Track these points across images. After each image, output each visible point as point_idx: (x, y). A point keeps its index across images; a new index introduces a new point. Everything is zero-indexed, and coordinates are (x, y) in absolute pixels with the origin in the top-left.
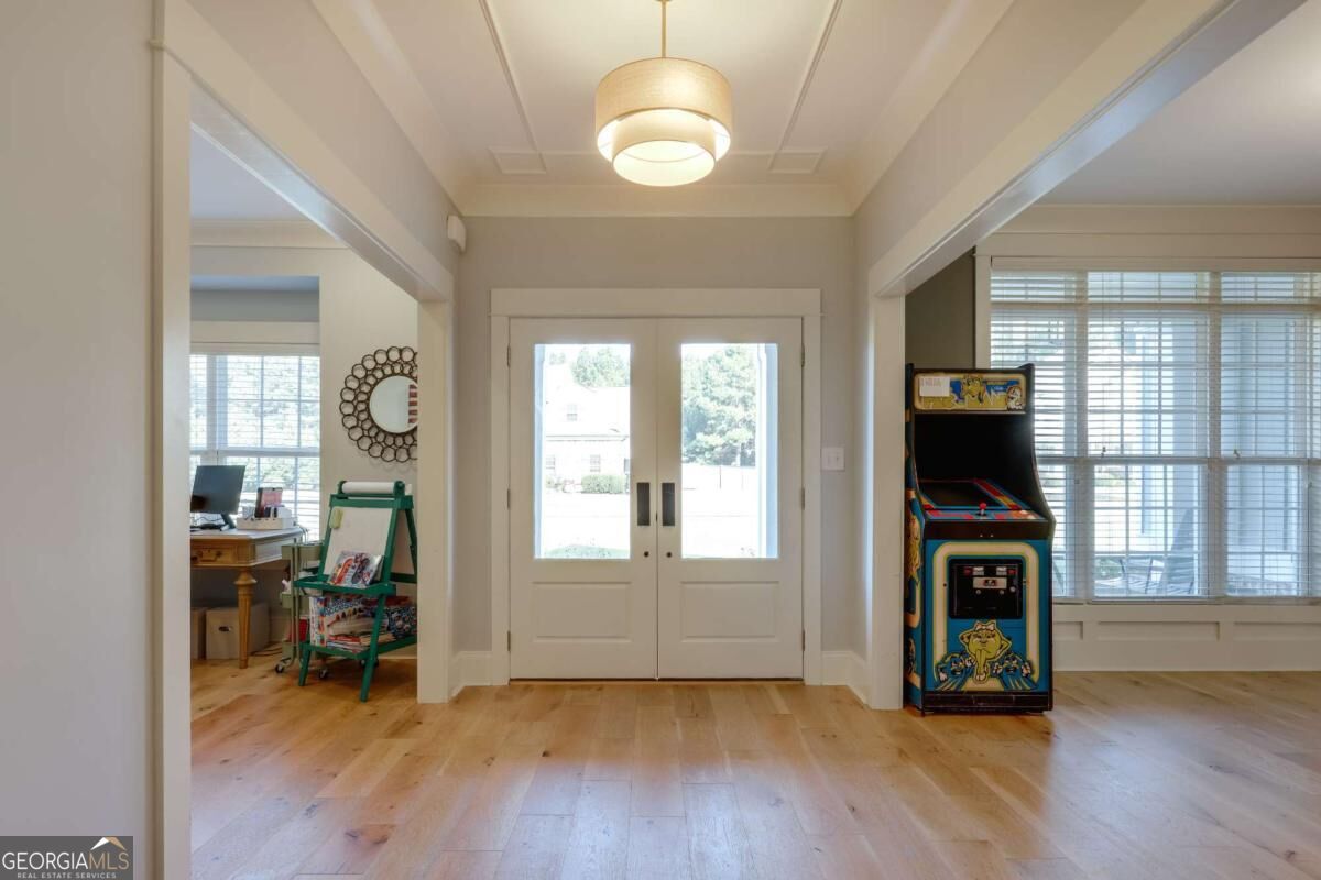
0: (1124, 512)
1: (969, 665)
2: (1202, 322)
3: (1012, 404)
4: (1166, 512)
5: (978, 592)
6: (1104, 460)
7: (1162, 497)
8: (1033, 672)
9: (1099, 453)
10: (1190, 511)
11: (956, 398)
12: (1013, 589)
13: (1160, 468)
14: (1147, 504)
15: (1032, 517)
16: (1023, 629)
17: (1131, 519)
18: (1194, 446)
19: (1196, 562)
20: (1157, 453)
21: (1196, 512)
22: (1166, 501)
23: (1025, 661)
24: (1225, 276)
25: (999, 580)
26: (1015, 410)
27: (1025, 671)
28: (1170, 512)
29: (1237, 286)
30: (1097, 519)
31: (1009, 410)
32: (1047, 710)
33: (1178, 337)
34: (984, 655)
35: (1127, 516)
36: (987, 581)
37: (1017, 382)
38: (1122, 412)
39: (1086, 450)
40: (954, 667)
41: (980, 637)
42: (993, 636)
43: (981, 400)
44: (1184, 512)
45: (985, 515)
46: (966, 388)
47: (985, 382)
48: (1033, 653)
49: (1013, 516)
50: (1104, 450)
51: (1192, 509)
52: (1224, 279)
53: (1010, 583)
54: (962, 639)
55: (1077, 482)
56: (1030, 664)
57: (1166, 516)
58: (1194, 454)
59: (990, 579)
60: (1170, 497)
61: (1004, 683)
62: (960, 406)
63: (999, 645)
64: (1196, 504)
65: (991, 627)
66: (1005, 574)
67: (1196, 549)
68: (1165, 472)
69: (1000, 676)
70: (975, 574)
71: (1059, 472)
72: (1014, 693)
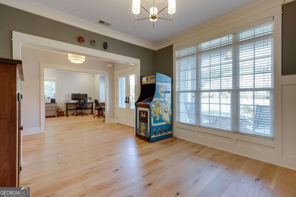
27: (148, 133)
31: (154, 82)
34: (143, 129)
40: (139, 130)
46: (148, 79)
54: (141, 125)
63: (145, 127)
69: (145, 133)
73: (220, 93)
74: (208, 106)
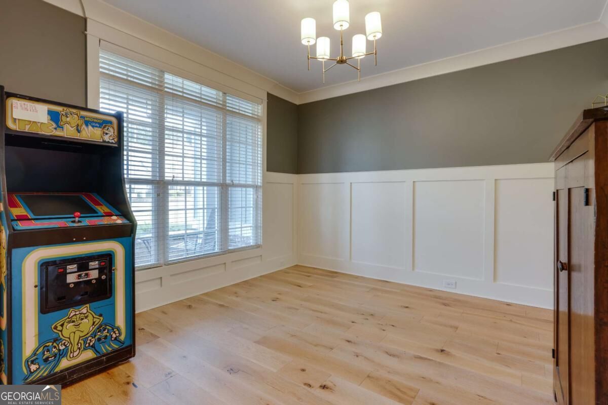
0: (184, 212)
1: (62, 348)
2: (219, 116)
3: (107, 138)
4: (204, 211)
5: (72, 286)
6: (175, 183)
7: (202, 203)
8: (120, 334)
9: (171, 179)
10: (213, 209)
11: (55, 126)
12: (103, 277)
13: (201, 188)
14: (196, 207)
15: (119, 222)
16: (113, 305)
17: (188, 215)
18: (216, 177)
19: (216, 235)
20: (199, 180)
21: (216, 210)
22: (204, 205)
23: (114, 327)
24: (229, 96)
25: (91, 272)
26: (108, 142)
27: (114, 336)
28: (205, 211)
29: (234, 103)
30: (170, 216)
31: (104, 141)
32: (130, 357)
33: (209, 128)
34: (78, 334)
35: (186, 213)
36: (80, 276)
37: (111, 122)
38: (183, 157)
39: (164, 176)
40: (47, 354)
41: (74, 322)
42: (86, 317)
43: (79, 131)
44: (210, 210)
45: (79, 222)
46: (64, 118)
47: (83, 117)
48: (120, 320)
49: (105, 221)
50: (174, 177)
51: (215, 208)
52: (228, 98)
53: (101, 273)
54: (56, 328)
55: (158, 195)
56: (118, 329)
57: (204, 212)
58: (216, 181)
59: (83, 273)
60: (205, 203)
61: (96, 351)
62: (59, 133)
63: (91, 322)
64: (216, 206)
65: (84, 311)
66: (97, 266)
67: (216, 228)
68: (203, 190)
69: (93, 347)
70: (68, 271)
71: (145, 189)
72: (103, 356)
73: (203, 188)
74: (184, 216)
